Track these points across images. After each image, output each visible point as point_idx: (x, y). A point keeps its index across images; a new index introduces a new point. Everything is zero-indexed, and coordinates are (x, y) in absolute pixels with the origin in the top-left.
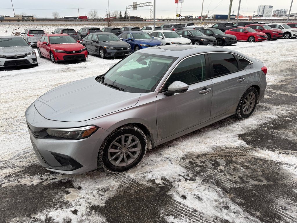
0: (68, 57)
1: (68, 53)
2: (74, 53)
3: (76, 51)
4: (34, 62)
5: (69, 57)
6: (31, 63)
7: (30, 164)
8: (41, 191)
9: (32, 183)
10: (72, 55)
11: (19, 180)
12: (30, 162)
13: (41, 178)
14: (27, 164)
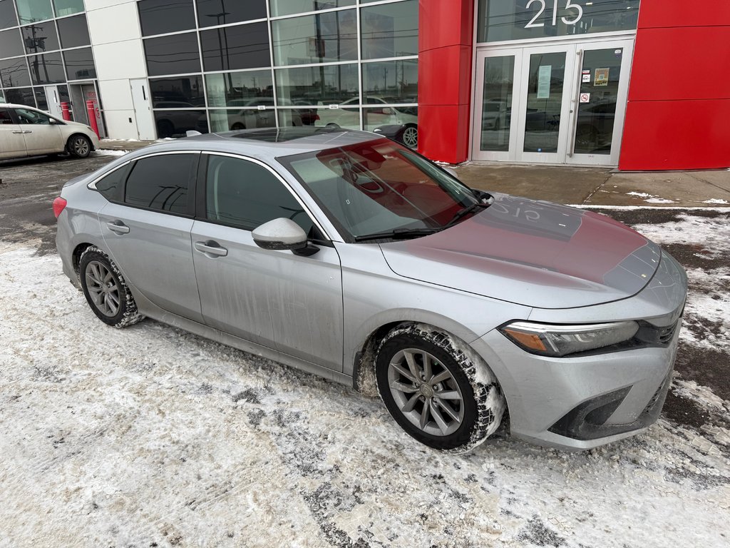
7: (680, 429)
8: (689, 368)
9: (700, 387)
11: (724, 409)
12: (679, 434)
13: (675, 386)
14: (691, 433)
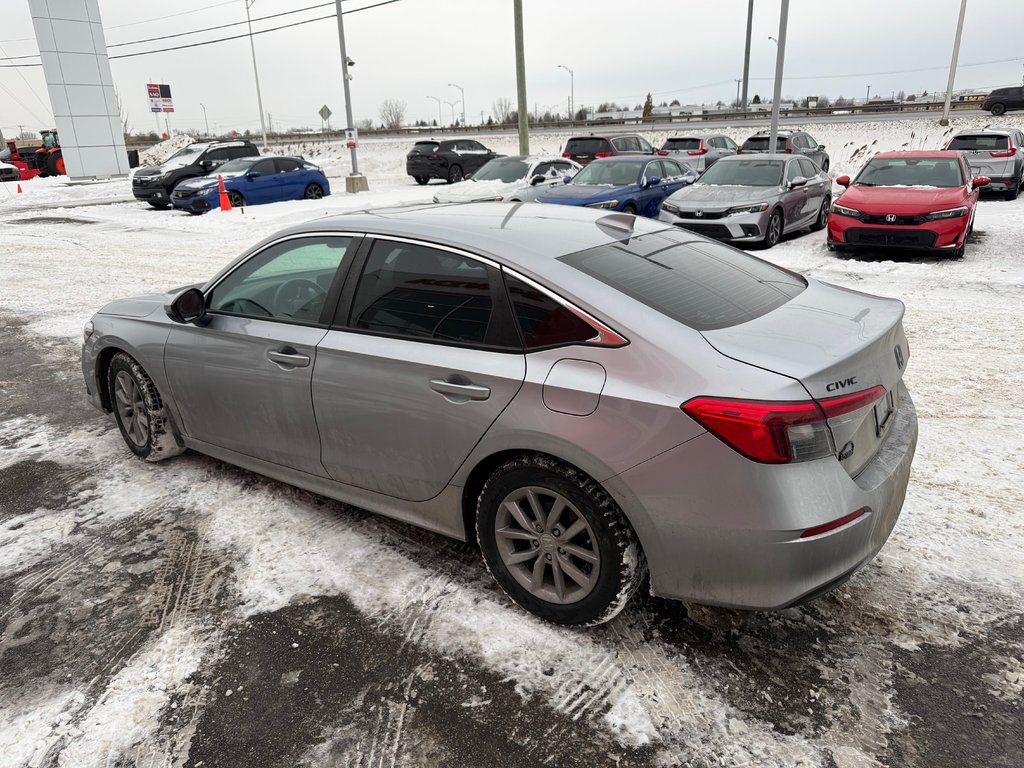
0: (861, 237)
1: (866, 222)
2: (891, 223)
3: (899, 218)
4: (746, 236)
5: (863, 235)
6: (734, 236)
10: (881, 230)
